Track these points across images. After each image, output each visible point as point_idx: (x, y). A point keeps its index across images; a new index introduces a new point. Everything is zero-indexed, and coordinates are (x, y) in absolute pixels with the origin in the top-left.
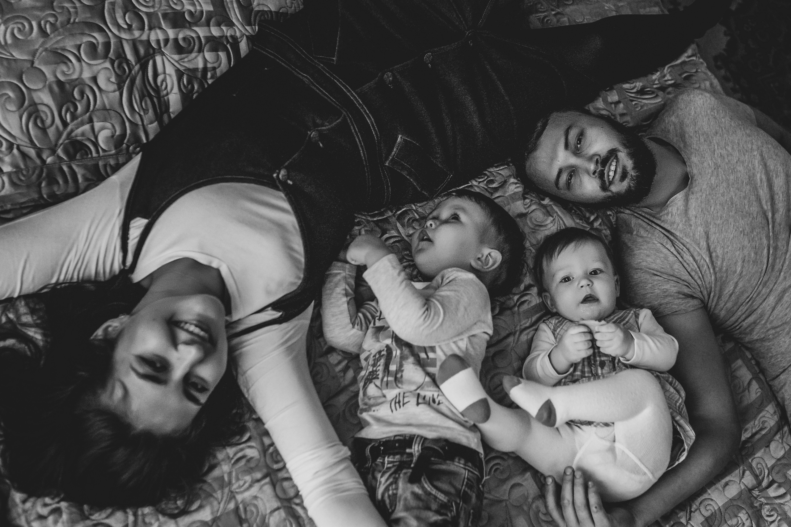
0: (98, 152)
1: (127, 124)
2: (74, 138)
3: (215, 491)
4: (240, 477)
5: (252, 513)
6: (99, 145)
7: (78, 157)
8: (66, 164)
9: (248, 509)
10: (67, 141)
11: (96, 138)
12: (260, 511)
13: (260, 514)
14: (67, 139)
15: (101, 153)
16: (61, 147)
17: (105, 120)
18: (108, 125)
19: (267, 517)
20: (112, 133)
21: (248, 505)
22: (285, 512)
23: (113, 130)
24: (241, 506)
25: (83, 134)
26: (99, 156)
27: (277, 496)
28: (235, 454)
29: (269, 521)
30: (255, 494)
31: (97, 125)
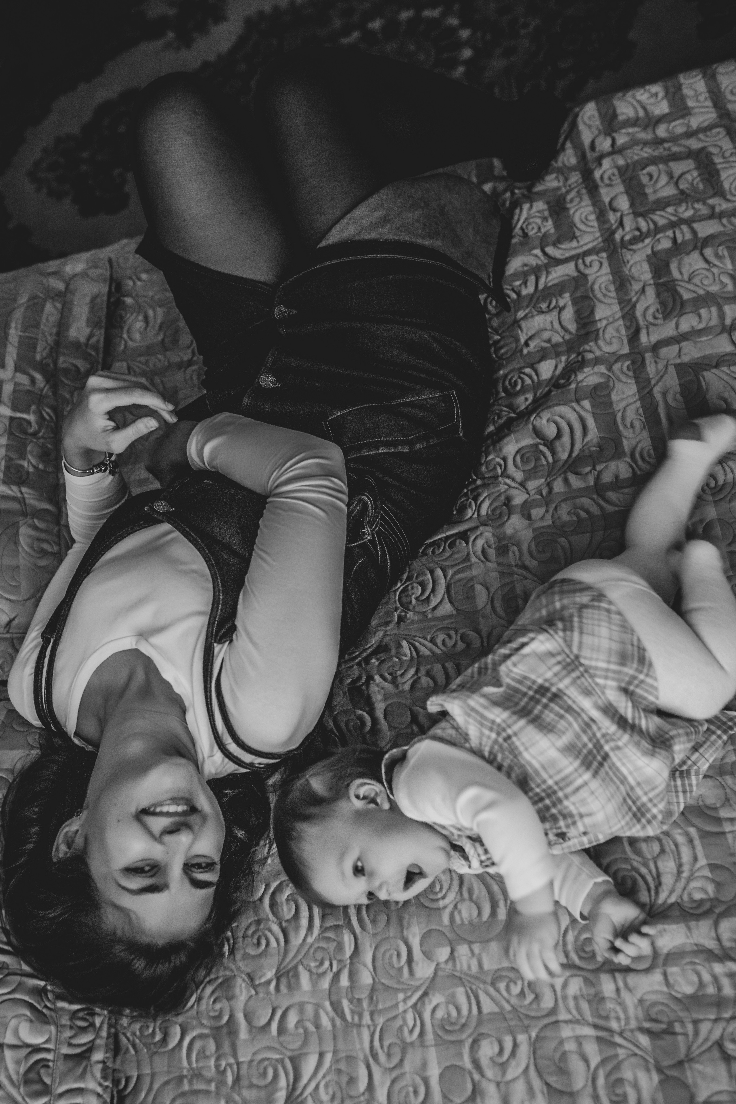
0: (48, 1050)
1: (17, 996)
2: (20, 1077)
3: (616, 1056)
4: (604, 1014)
5: (661, 1012)
6: (39, 1044)
7: (47, 1080)
8: (54, 1101)
9: (654, 1016)
10: (22, 1090)
11: (28, 1046)
12: (662, 1001)
13: (666, 1001)
14: (19, 1088)
15: (51, 1046)
16: (27, 1100)
17: (6, 1026)
18: (13, 1023)
19: (674, 993)
20: (26, 1020)
21: (649, 1015)
22: (673, 965)
23: (23, 1018)
24: (647, 1025)
25: (18, 1063)
26: (55, 1051)
27: (647, 971)
28: (569, 1011)
29: (679, 993)
30: (636, 1001)
31: (9, 1039)
